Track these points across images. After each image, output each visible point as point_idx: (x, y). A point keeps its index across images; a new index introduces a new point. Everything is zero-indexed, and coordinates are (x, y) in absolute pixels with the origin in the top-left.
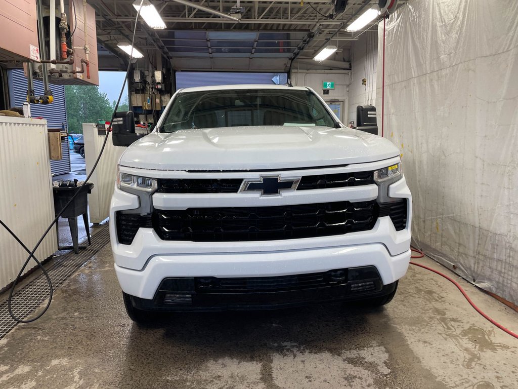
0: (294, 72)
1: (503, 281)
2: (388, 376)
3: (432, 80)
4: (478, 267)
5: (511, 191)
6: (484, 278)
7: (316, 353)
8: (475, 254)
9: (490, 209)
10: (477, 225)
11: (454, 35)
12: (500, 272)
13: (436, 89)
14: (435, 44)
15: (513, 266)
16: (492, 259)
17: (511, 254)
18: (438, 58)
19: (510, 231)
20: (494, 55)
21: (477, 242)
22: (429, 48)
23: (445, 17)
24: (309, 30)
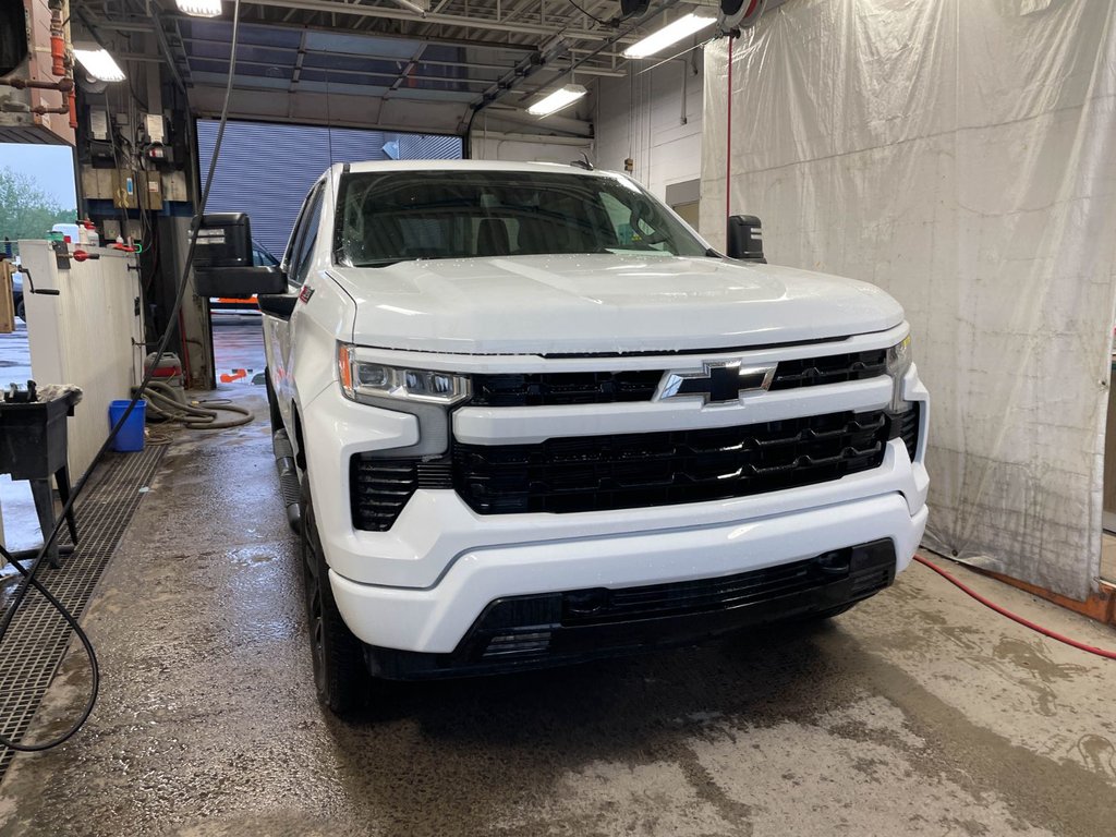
0: (478, 137)
1: (1023, 550)
2: (929, 751)
3: (848, 169)
4: (963, 528)
5: (1040, 382)
6: (977, 548)
7: (769, 727)
8: (957, 503)
9: (989, 416)
10: (962, 448)
11: (901, 82)
12: (1014, 535)
13: (860, 187)
14: (855, 98)
15: (1044, 520)
16: (997, 510)
17: (1039, 498)
18: (864, 126)
19: (1036, 457)
20: (995, 126)
21: (961, 480)
22: (840, 103)
23: (878, 44)
24: (536, 48)
